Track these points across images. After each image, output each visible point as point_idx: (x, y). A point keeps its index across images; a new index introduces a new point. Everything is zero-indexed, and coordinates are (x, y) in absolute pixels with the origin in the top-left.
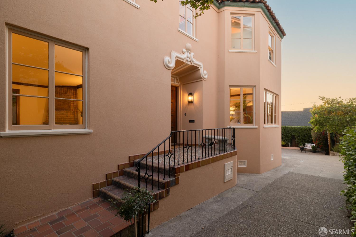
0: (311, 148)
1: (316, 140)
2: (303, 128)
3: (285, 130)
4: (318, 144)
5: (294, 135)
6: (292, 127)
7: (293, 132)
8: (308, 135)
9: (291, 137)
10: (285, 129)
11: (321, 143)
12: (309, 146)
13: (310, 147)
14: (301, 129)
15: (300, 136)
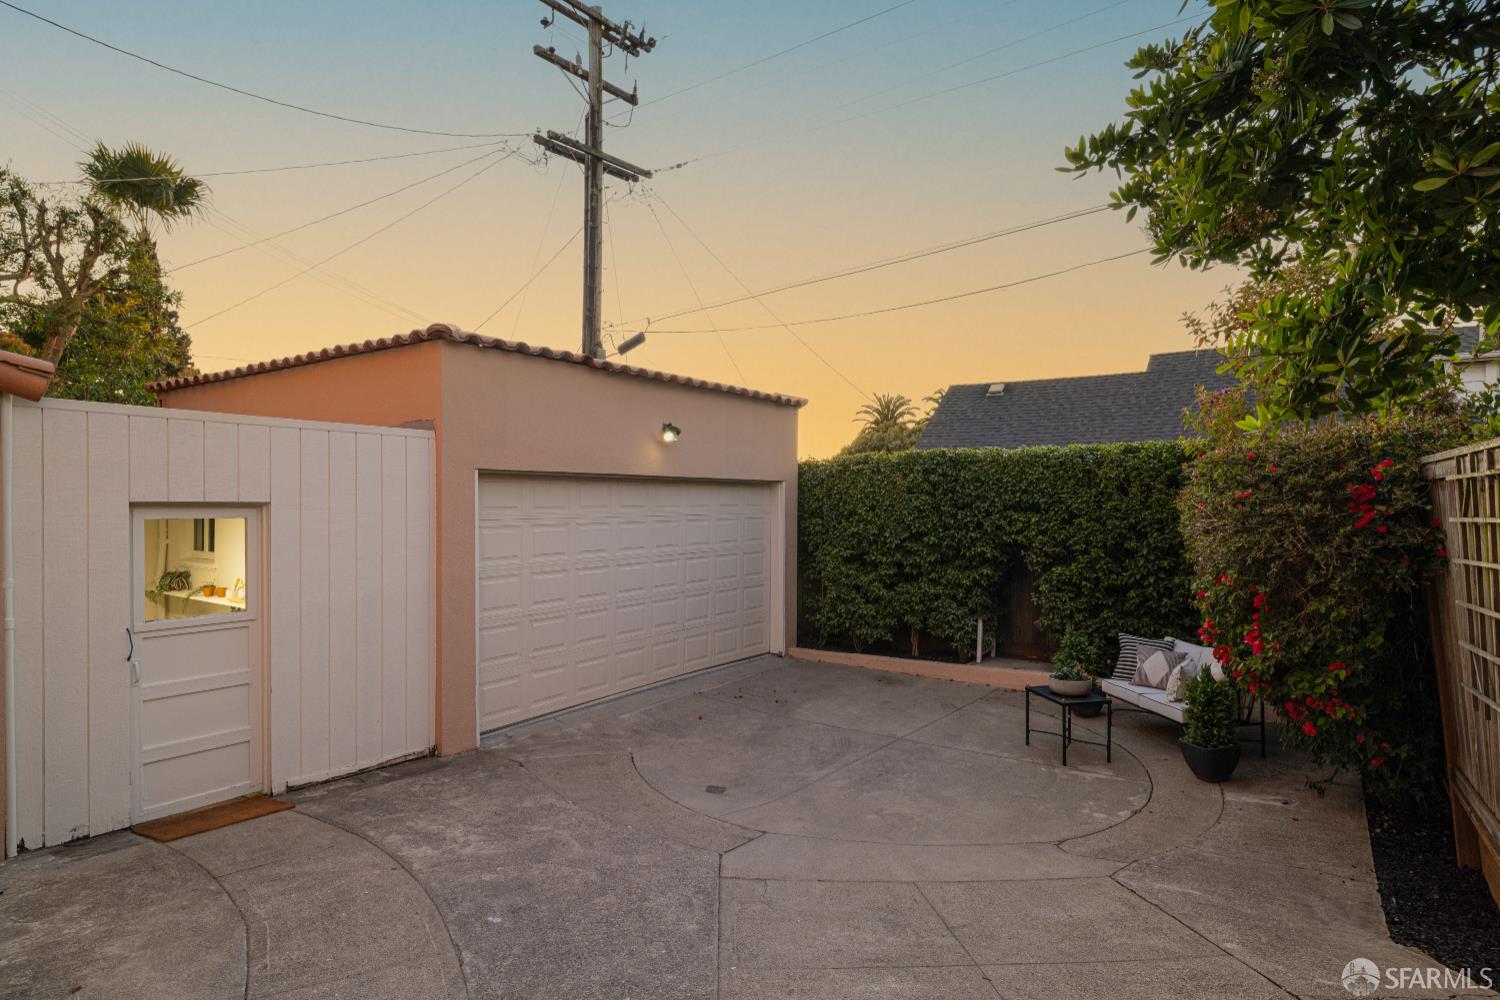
0: (1168, 704)
2: (1099, 465)
3: (934, 485)
4: (1282, 671)
5: (1020, 538)
6: (995, 460)
7: (1006, 508)
8: (1154, 537)
9: (994, 563)
10: (933, 478)
11: (1313, 662)
12: (1157, 674)
13: (1161, 686)
14: (1083, 473)
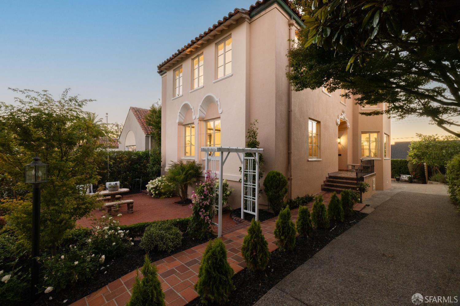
0: (407, 179)
1: (413, 171)
4: (415, 175)
8: (404, 167)
12: (405, 177)
15: (395, 168)
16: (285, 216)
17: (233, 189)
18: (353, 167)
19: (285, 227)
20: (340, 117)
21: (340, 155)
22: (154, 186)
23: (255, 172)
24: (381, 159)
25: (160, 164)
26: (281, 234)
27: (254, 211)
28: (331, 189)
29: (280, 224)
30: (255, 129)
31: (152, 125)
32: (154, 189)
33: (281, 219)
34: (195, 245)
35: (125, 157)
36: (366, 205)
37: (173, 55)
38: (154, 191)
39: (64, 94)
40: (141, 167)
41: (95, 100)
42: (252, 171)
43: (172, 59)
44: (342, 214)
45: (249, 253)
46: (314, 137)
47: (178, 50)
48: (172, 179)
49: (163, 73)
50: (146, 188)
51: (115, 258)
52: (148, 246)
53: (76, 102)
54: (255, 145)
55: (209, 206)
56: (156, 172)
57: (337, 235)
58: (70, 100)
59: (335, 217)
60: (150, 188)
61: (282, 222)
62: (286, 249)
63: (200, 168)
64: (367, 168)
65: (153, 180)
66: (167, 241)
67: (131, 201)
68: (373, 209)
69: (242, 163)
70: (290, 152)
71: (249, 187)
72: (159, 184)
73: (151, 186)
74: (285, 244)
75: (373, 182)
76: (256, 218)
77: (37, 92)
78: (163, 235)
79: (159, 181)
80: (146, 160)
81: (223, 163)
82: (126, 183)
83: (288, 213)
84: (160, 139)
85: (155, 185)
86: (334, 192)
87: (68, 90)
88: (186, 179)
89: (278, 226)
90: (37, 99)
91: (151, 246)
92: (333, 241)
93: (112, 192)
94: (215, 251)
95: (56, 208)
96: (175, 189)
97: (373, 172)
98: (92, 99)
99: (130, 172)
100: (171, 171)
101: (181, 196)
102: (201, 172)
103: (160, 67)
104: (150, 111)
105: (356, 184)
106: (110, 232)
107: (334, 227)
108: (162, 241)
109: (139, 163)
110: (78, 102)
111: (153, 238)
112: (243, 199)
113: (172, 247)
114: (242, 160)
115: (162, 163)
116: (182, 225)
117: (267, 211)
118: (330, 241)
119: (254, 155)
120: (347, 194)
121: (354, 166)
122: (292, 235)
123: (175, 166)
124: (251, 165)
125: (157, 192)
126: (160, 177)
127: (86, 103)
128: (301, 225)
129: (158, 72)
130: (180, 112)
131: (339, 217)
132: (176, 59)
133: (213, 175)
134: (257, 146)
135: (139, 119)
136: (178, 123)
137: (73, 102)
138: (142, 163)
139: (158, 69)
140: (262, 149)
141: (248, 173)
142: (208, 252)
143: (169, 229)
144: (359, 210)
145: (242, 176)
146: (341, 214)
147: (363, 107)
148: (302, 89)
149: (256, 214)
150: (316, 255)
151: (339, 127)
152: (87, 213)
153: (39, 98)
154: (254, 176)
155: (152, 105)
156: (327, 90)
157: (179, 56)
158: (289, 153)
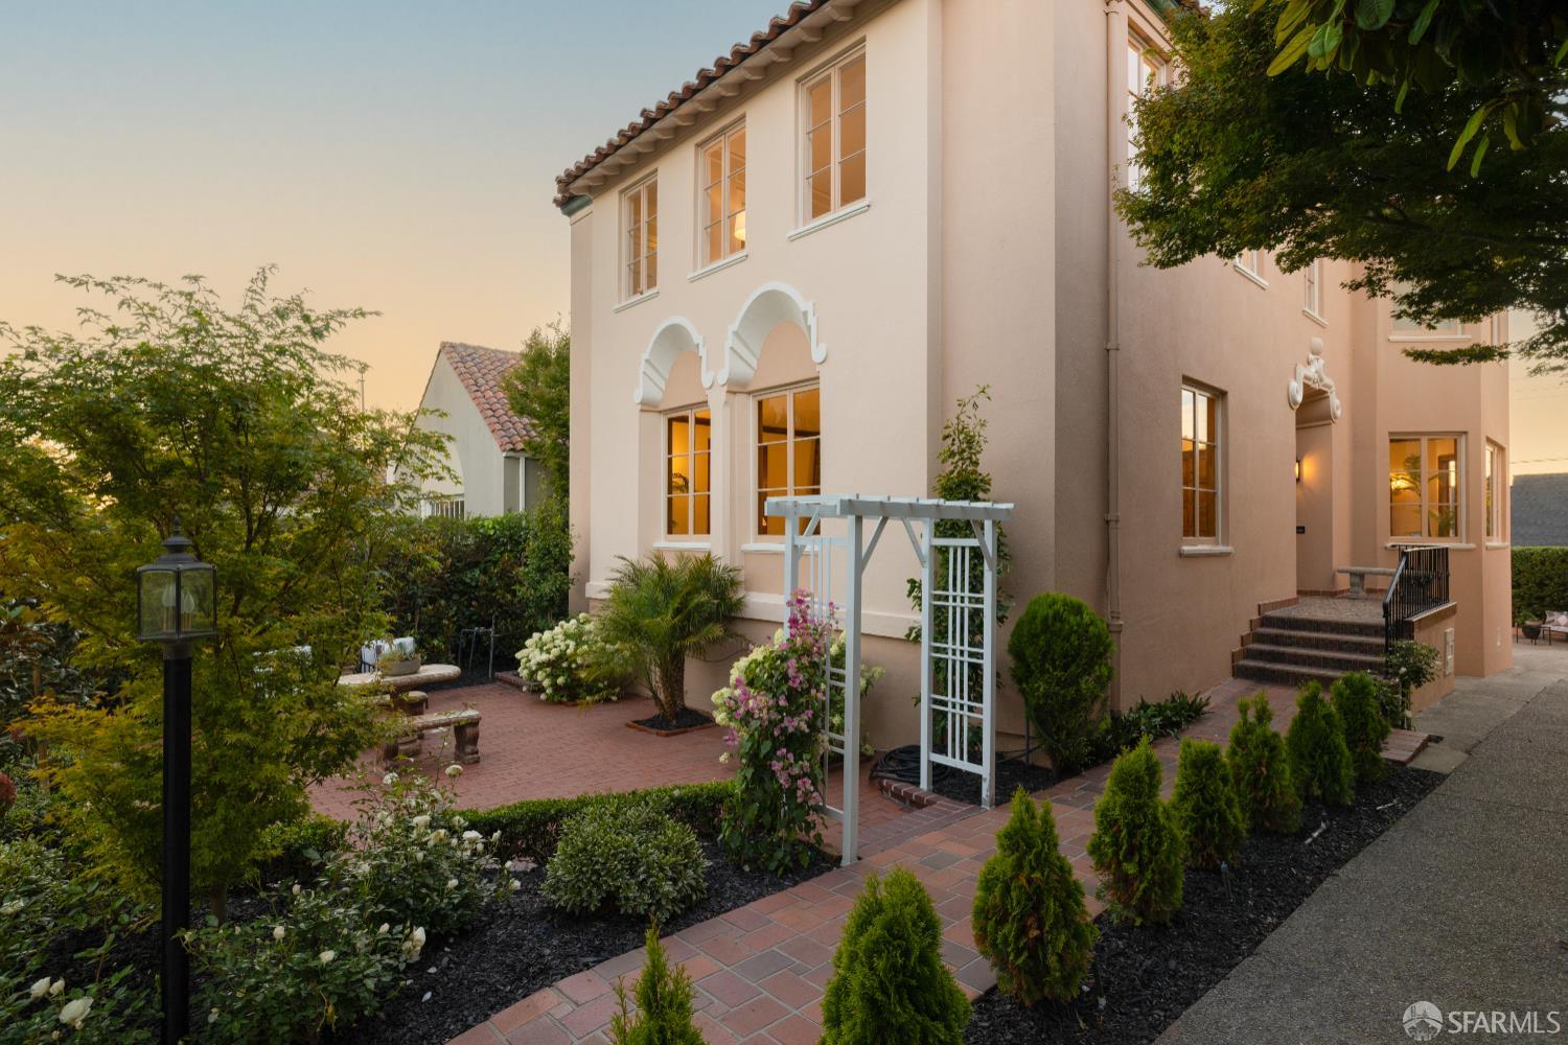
12: (1563, 622)
16: (1138, 779)
17: (878, 670)
18: (1357, 580)
19: (1140, 826)
20: (1303, 371)
21: (1301, 530)
22: (551, 657)
23: (980, 601)
24: (1472, 545)
25: (566, 570)
26: (1121, 854)
27: (976, 757)
28: (1274, 672)
29: (1117, 812)
30: (971, 424)
31: (532, 414)
32: (548, 670)
33: (1123, 790)
34: (761, 895)
35: (433, 539)
36: (1430, 739)
37: (621, 134)
38: (548, 676)
39: (255, 287)
40: (491, 578)
41: (377, 313)
42: (967, 594)
43: (619, 147)
44: (1348, 773)
45: (1009, 929)
46: (1201, 451)
47: (644, 113)
48: (626, 628)
49: (575, 204)
50: (518, 663)
51: (451, 940)
52: (579, 894)
53: (306, 319)
54: (974, 488)
55: (808, 736)
56: (552, 599)
57: (1339, 863)
58: (282, 314)
59: (1315, 784)
60: (533, 662)
61: (1125, 805)
62: (1141, 914)
63: (734, 583)
64: (1420, 585)
65: (542, 632)
66: (650, 876)
67: (471, 713)
68: (1461, 756)
69: (922, 562)
70: (1111, 516)
71: (954, 662)
72: (568, 647)
73: (538, 657)
74: (1139, 894)
75: (1446, 643)
76: (985, 786)
77: (155, 286)
78: (635, 851)
79: (567, 636)
80: (511, 551)
81: (861, 564)
82: (436, 642)
83: (1148, 769)
84: (563, 471)
85: (555, 652)
86: (1312, 684)
87: (268, 274)
88: (681, 631)
89: (1107, 822)
90: (158, 313)
91: (590, 894)
92: (1329, 883)
93: (397, 678)
94: (895, 921)
95: (245, 737)
96: (630, 669)
97: (1447, 600)
98: (365, 309)
99: (448, 599)
100: (620, 596)
101: (662, 697)
102: (740, 599)
103: (566, 182)
104: (524, 356)
105: (1387, 649)
106: (432, 838)
107: (1318, 826)
108: (633, 875)
109: (482, 566)
110: (313, 318)
111: (597, 862)
112: (929, 708)
113: (674, 901)
114: (925, 549)
115: (573, 566)
116: (698, 810)
117: (1024, 759)
118: (1313, 887)
119: (976, 529)
120: (1359, 691)
121: (1361, 576)
122: (1168, 859)
123: (636, 575)
124: (961, 570)
125: (560, 680)
126: (573, 621)
127: (341, 323)
128: (1192, 819)
129: (555, 201)
130: (647, 361)
131: (1338, 789)
132: (633, 146)
133: (818, 611)
134: (981, 495)
135: (476, 389)
136: (642, 403)
137: (294, 321)
138: (495, 563)
139: (560, 191)
140: (1010, 506)
141: (950, 603)
142: (863, 924)
143: (652, 825)
144: (1403, 756)
145: (923, 619)
146: (1343, 772)
147: (1430, 327)
148: (1186, 259)
149: (985, 770)
150: (1272, 942)
151: (1299, 413)
152: (348, 759)
153: (168, 309)
154: (976, 615)
155: (530, 335)
156: (1278, 261)
157: (646, 136)
158: (1108, 522)
